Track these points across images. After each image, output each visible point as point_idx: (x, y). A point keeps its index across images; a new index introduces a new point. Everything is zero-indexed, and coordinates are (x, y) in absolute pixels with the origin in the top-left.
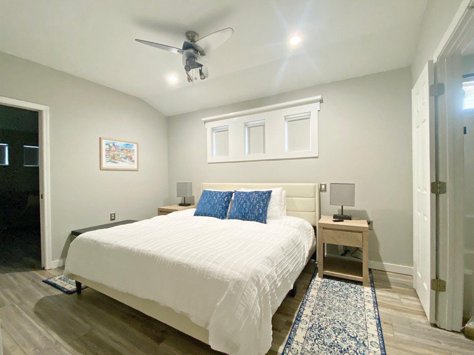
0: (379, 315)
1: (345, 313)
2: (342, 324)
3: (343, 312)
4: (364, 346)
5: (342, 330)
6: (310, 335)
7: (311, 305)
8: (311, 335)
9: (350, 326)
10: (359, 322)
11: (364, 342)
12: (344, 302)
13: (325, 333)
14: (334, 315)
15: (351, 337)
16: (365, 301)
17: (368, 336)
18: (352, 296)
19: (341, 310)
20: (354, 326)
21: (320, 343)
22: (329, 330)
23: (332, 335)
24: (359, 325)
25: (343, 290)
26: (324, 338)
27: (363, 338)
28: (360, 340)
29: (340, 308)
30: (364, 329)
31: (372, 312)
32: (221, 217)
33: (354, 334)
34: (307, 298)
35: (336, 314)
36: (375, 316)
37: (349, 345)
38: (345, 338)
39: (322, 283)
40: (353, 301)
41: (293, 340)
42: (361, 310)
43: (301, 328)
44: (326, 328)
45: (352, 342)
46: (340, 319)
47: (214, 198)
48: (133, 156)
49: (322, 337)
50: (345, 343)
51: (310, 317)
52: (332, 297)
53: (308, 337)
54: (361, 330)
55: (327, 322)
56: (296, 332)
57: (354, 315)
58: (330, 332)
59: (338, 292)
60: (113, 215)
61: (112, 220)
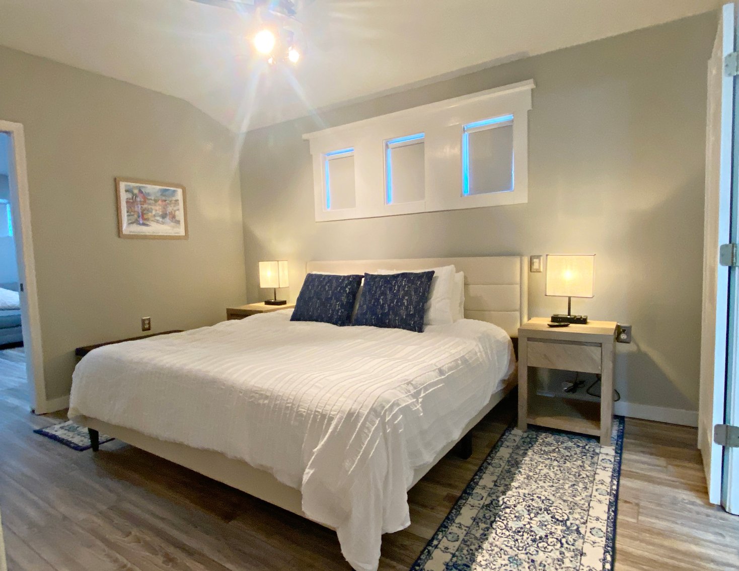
0: (617, 490)
1: (555, 485)
2: (545, 502)
3: (551, 484)
4: (577, 534)
5: (543, 510)
6: (485, 515)
7: (496, 471)
8: (487, 515)
9: (560, 504)
10: (578, 499)
11: (578, 528)
12: (558, 468)
13: (511, 514)
14: (534, 487)
15: (558, 520)
16: (597, 468)
17: (589, 520)
18: (575, 459)
19: (549, 481)
20: (566, 504)
21: (500, 528)
22: (519, 509)
23: (523, 516)
24: (576, 504)
25: (560, 449)
26: (508, 520)
27: (577, 522)
28: (573, 525)
29: (548, 477)
30: (584, 510)
31: (605, 485)
32: (340, 322)
33: (563, 516)
34: (489, 461)
35: (539, 486)
36: (609, 491)
37: (551, 532)
38: (547, 521)
39: (522, 438)
40: (575, 467)
41: (454, 522)
42: (586, 481)
43: (470, 505)
44: (515, 507)
45: (556, 527)
46: (544, 493)
47: (327, 287)
48: (177, 213)
49: (505, 518)
50: (544, 528)
51: (490, 490)
52: (536, 461)
53: (480, 519)
54: (579, 510)
55: (519, 498)
56: (459, 511)
57: (571, 489)
58: (521, 512)
59: (550, 452)
60: (147, 322)
61: (144, 330)
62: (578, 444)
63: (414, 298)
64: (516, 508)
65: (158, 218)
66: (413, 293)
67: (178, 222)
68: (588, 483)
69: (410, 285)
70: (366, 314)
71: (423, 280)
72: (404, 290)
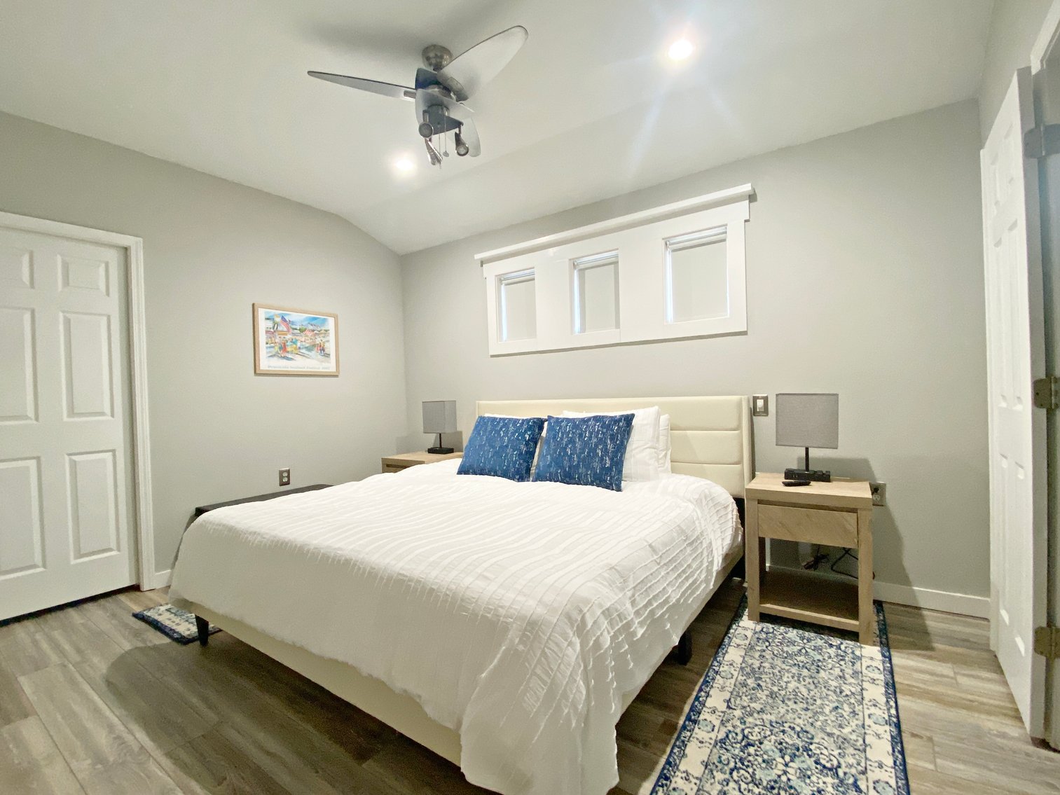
0: (898, 717)
1: (811, 707)
2: (801, 735)
3: (805, 706)
4: (856, 791)
5: (801, 750)
6: (720, 757)
7: (728, 684)
8: (723, 758)
9: (823, 739)
10: (846, 730)
11: (856, 781)
12: (811, 681)
13: (757, 755)
14: (783, 711)
15: (824, 767)
16: (862, 681)
17: (869, 767)
18: (830, 666)
19: (801, 700)
20: (832, 739)
21: (744, 780)
22: (768, 748)
23: (775, 760)
24: (845, 739)
25: (807, 649)
26: (755, 767)
27: (853, 771)
28: (847, 775)
29: (799, 694)
30: (859, 750)
31: (880, 709)
32: (517, 477)
33: (831, 760)
34: (717, 669)
35: (789, 709)
36: (887, 718)
37: (818, 788)
38: (809, 769)
39: (756, 633)
40: (832, 678)
41: (677, 768)
42: (852, 701)
43: (697, 739)
44: (761, 743)
45: (825, 779)
46: (798, 721)
47: (502, 433)
48: (327, 345)
49: (750, 764)
50: (808, 781)
51: (722, 715)
52: (779, 669)
53: (714, 763)
54: (851, 751)
55: (765, 728)
56: (684, 751)
57: (834, 713)
58: (770, 753)
59: (795, 655)
60: (285, 474)
61: (282, 484)
62: (831, 642)
63: (610, 446)
64: (762, 746)
65: (304, 351)
66: (609, 442)
67: (327, 355)
68: (856, 704)
69: (605, 430)
70: (549, 466)
71: (621, 424)
72: (597, 437)
